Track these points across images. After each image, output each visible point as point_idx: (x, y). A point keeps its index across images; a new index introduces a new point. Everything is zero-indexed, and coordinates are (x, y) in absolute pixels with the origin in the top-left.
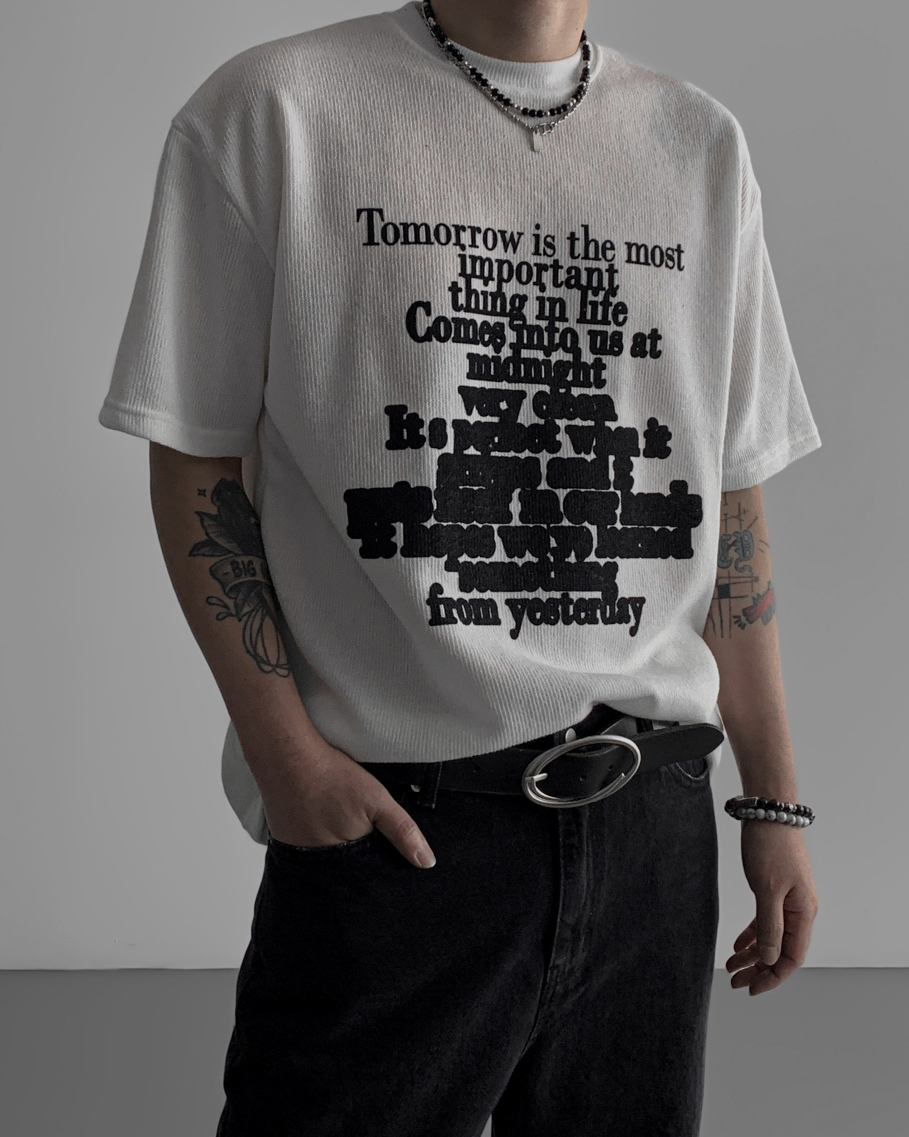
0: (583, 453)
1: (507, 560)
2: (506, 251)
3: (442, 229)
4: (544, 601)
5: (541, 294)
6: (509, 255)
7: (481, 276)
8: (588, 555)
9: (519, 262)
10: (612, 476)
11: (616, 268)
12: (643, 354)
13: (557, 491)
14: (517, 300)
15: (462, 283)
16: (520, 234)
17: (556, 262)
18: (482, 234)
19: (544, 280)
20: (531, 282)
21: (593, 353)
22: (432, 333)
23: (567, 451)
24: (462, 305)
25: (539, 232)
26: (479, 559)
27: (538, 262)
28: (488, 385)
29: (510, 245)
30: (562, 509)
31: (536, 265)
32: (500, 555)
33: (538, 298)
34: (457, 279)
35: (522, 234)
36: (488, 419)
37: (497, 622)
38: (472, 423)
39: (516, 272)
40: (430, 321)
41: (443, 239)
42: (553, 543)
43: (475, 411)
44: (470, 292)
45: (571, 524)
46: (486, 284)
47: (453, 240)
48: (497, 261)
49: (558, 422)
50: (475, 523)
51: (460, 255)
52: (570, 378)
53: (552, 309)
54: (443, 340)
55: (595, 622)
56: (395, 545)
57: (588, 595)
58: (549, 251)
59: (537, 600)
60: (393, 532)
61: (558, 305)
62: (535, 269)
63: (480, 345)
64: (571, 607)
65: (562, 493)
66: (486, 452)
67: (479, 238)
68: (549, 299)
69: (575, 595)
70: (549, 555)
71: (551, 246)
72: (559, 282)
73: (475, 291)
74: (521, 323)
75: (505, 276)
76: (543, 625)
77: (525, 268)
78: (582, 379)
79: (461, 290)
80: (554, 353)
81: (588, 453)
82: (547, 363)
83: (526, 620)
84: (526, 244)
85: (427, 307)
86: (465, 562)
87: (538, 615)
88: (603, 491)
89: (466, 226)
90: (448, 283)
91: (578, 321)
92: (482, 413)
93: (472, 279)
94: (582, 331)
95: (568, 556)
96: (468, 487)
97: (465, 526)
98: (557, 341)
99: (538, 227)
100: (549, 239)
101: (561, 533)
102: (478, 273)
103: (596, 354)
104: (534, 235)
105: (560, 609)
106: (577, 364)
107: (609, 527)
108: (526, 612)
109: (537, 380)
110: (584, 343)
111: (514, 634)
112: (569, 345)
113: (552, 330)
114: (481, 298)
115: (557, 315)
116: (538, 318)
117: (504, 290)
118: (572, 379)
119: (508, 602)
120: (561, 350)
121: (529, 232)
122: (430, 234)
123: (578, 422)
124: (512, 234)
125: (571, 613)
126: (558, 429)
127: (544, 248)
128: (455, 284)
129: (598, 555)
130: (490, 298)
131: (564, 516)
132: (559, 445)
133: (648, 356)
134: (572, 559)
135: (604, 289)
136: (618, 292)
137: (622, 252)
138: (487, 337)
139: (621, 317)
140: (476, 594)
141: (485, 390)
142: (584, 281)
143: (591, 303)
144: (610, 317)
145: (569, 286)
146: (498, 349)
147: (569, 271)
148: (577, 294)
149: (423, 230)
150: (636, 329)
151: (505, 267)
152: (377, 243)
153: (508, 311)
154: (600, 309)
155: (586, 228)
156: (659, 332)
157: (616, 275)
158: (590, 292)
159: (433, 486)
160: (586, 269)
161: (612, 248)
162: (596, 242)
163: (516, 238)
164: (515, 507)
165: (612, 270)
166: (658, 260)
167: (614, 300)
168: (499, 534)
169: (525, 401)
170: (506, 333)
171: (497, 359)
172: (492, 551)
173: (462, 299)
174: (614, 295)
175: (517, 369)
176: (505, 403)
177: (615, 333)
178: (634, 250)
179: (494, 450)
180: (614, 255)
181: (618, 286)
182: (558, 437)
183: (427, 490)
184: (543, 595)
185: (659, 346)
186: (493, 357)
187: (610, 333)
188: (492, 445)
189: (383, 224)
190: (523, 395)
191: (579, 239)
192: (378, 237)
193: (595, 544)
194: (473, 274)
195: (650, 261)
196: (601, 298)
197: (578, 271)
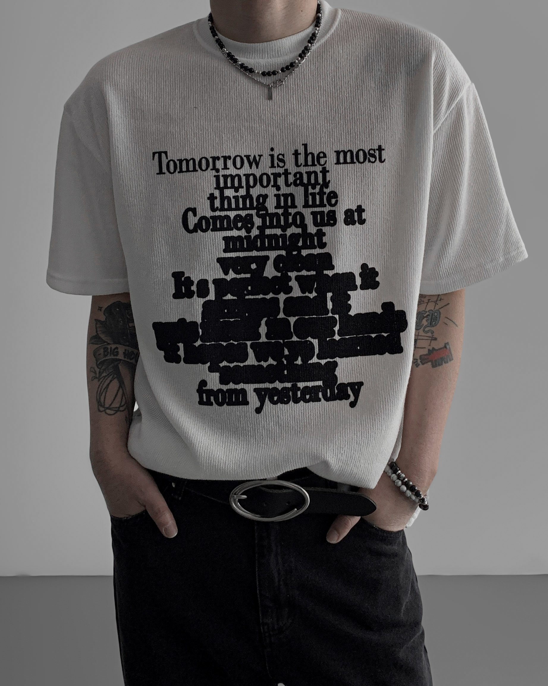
0: (307, 293)
1: (256, 363)
2: (251, 168)
3: (204, 159)
4: (280, 389)
5: (277, 193)
6: (254, 170)
7: (233, 186)
8: (311, 358)
9: (260, 174)
10: (330, 305)
12: (353, 223)
13: (289, 318)
14: (261, 198)
15: (217, 193)
16: (260, 156)
17: (286, 170)
18: (232, 160)
19: (279, 183)
20: (270, 186)
21: (316, 226)
22: (198, 227)
23: (297, 292)
25: (273, 153)
26: (235, 364)
27: (274, 172)
28: (241, 254)
29: (254, 163)
30: (292, 330)
31: (272, 174)
32: (252, 360)
33: (275, 195)
34: (213, 191)
35: (262, 155)
36: (243, 276)
37: (247, 403)
38: (229, 280)
39: (258, 180)
40: (195, 220)
41: (204, 166)
42: (286, 352)
43: (231, 271)
44: (223, 198)
45: (298, 340)
46: (237, 190)
47: (211, 166)
48: (244, 175)
49: (289, 274)
50: (232, 341)
51: (215, 176)
52: (300, 244)
53: (286, 201)
54: (204, 231)
55: (318, 400)
57: (311, 384)
58: (281, 164)
59: (275, 388)
60: (178, 349)
61: (289, 198)
62: (272, 177)
63: (234, 230)
64: (299, 393)
65: (292, 320)
66: (241, 296)
67: (230, 163)
68: (283, 195)
69: (301, 385)
70: (283, 360)
71: (282, 161)
73: (228, 198)
74: (265, 212)
75: (251, 183)
76: (279, 404)
77: (265, 177)
78: (308, 244)
79: (216, 198)
80: (288, 229)
81: (311, 292)
82: (283, 236)
83: (267, 401)
84: (265, 162)
85: (194, 211)
86: (225, 366)
87: (276, 398)
88: (323, 316)
89: (220, 156)
90: (207, 195)
91: (304, 207)
92: (237, 273)
93: (225, 190)
94: (307, 213)
95: (297, 360)
96: (226, 319)
97: (225, 344)
98: (290, 220)
99: (272, 149)
100: (281, 157)
101: (291, 346)
102: (229, 185)
103: (318, 227)
104: (270, 155)
105: (291, 394)
106: (305, 234)
107: (328, 339)
108: (267, 396)
109: (277, 248)
110: (309, 220)
111: (258, 410)
112: (298, 223)
113: (286, 214)
114: (233, 201)
115: (289, 204)
116: (276, 208)
117: (251, 193)
118: (301, 245)
119: (255, 390)
120: (293, 227)
121: (266, 153)
122: (195, 165)
123: (304, 273)
124: (255, 157)
125: (299, 395)
126: (290, 279)
127: (278, 163)
128: (212, 195)
129: (319, 357)
130: (241, 200)
131: (294, 335)
132: (291, 288)
133: (357, 223)
134: (299, 362)
135: (319, 184)
136: (330, 184)
137: (332, 158)
138: (240, 225)
139: (333, 201)
140: (232, 386)
141: (238, 257)
142: (305, 181)
143: (311, 194)
144: (325, 202)
145: (296, 185)
146: (249, 231)
147: (295, 175)
148: (301, 189)
149: (191, 163)
150: (347, 208)
151: (251, 178)
152: (164, 173)
153: (255, 206)
154: (318, 197)
155: (305, 146)
156: (363, 208)
157: (328, 174)
158: (310, 187)
159: (199, 321)
160: (306, 172)
161: (325, 156)
162: (312, 154)
163: (258, 159)
164: (263, 330)
165: (325, 172)
166: (361, 159)
167: (327, 191)
168: (251, 348)
169: (268, 262)
170: (254, 220)
171: (248, 238)
172: (245, 357)
173: (217, 203)
174: (327, 187)
175: (263, 243)
176: (254, 264)
177: (330, 212)
178: (342, 155)
179: (248, 295)
180: (326, 161)
181: (329, 181)
182: (290, 284)
183: (195, 323)
184: (279, 385)
185: (364, 216)
186: (245, 236)
187: (326, 213)
188: (245, 292)
189: (167, 161)
190: (267, 258)
191: (300, 154)
192: (164, 169)
193: (317, 351)
194: (226, 187)
195: (355, 160)
196: (317, 190)
197: (301, 174)
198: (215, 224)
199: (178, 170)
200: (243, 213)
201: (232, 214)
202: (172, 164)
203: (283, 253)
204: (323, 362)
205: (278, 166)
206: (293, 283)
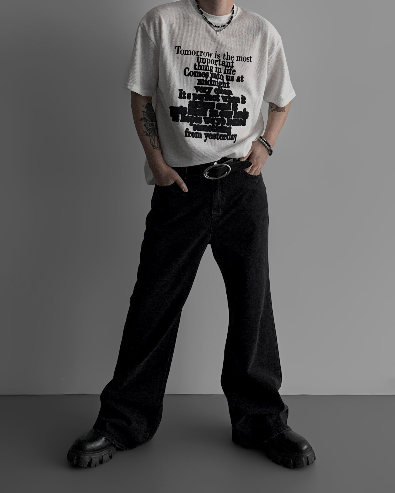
1: (205, 125)
2: (209, 57)
3: (194, 52)
5: (216, 67)
6: (209, 58)
7: (203, 62)
8: (224, 125)
9: (212, 59)
10: (231, 107)
11: (234, 62)
12: (239, 81)
14: (211, 68)
15: (197, 64)
16: (212, 53)
17: (220, 60)
19: (217, 64)
20: (214, 64)
22: (189, 74)
24: (197, 69)
25: (216, 53)
26: (198, 124)
28: (203, 86)
29: (210, 56)
30: (219, 114)
31: (215, 60)
32: (203, 123)
36: (203, 93)
37: (201, 138)
38: (198, 94)
39: (211, 61)
40: (189, 72)
41: (194, 54)
42: (216, 122)
43: (199, 91)
45: (221, 118)
46: (204, 64)
47: (196, 54)
48: (207, 59)
50: (197, 116)
51: (197, 58)
52: (222, 85)
54: (191, 76)
55: (225, 140)
56: (179, 119)
57: (223, 134)
58: (218, 57)
59: (211, 134)
60: (179, 116)
61: (220, 69)
63: (202, 77)
64: (219, 136)
65: (219, 111)
66: (201, 101)
67: (202, 54)
68: (218, 68)
69: (220, 133)
70: (215, 124)
72: (220, 64)
73: (201, 66)
74: (212, 72)
75: (209, 62)
76: (212, 139)
77: (213, 61)
78: (224, 86)
79: (197, 65)
81: (226, 102)
82: (217, 82)
83: (208, 138)
84: (214, 56)
85: (189, 69)
86: (195, 124)
87: (211, 137)
88: (229, 111)
89: (199, 51)
91: (224, 73)
92: (201, 92)
94: (225, 75)
95: (219, 124)
96: (196, 108)
97: (195, 116)
98: (219, 77)
100: (219, 55)
101: (218, 119)
102: (202, 61)
103: (228, 81)
105: (216, 136)
106: (224, 82)
107: (230, 119)
108: (208, 136)
109: (215, 85)
110: (225, 78)
111: (205, 141)
112: (222, 78)
113: (218, 75)
114: (202, 67)
115: (219, 71)
116: (216, 72)
117: (208, 65)
119: (204, 134)
120: (220, 79)
121: (214, 53)
122: (191, 53)
123: (224, 95)
124: (210, 53)
125: (219, 137)
126: (219, 96)
128: (195, 64)
129: (227, 125)
130: (205, 67)
131: (219, 116)
132: (220, 100)
133: (241, 81)
135: (230, 67)
136: (234, 67)
137: (235, 58)
138: (204, 75)
139: (234, 73)
140: (197, 131)
141: (202, 87)
142: (226, 65)
143: (227, 69)
144: (231, 73)
145: (222, 65)
146: (207, 78)
147: (223, 62)
148: (224, 67)
149: (189, 52)
150: (238, 76)
151: (209, 60)
152: (179, 54)
153: (209, 70)
154: (229, 71)
155: (228, 53)
156: (243, 76)
157: (233, 64)
158: (227, 67)
159: (187, 107)
160: (227, 62)
161: (233, 57)
162: (230, 56)
163: (211, 54)
164: (208, 113)
165: (233, 63)
166: (245, 60)
167: (233, 69)
168: (203, 119)
169: (212, 90)
170: (209, 74)
171: (206, 80)
172: (201, 122)
173: (197, 67)
174: (233, 68)
175: (211, 83)
176: (207, 90)
177: (232, 76)
178: (239, 58)
179: (204, 100)
180: (234, 59)
181: (234, 66)
182: (220, 98)
183: (186, 108)
184: (212, 133)
185: (243, 79)
186: (205, 80)
187: (231, 76)
188: (203, 99)
189: (181, 50)
190: (212, 88)
191: (225, 55)
192: (179, 52)
193: (226, 122)
194: (200, 62)
195: (243, 60)
196: (229, 68)
197: (225, 62)
198: (195, 74)
199: (184, 53)
200: (205, 72)
201: (202, 72)
202: (182, 51)
203: (217, 87)
204: (228, 126)
205: (217, 58)
206: (221, 98)
